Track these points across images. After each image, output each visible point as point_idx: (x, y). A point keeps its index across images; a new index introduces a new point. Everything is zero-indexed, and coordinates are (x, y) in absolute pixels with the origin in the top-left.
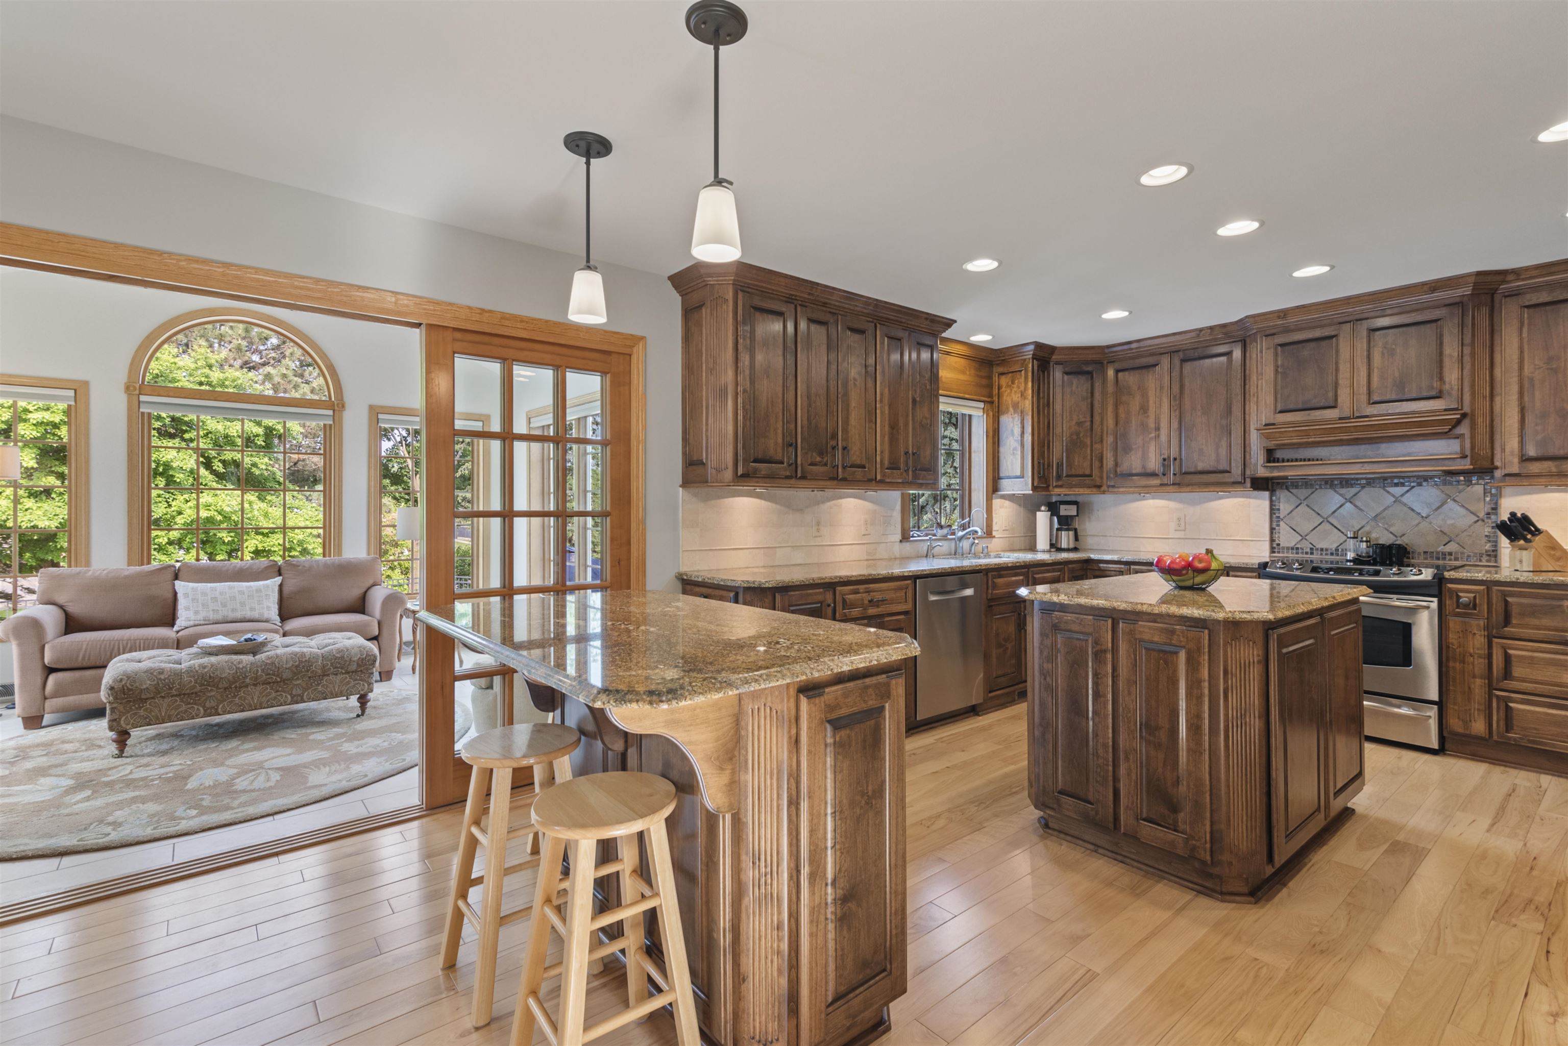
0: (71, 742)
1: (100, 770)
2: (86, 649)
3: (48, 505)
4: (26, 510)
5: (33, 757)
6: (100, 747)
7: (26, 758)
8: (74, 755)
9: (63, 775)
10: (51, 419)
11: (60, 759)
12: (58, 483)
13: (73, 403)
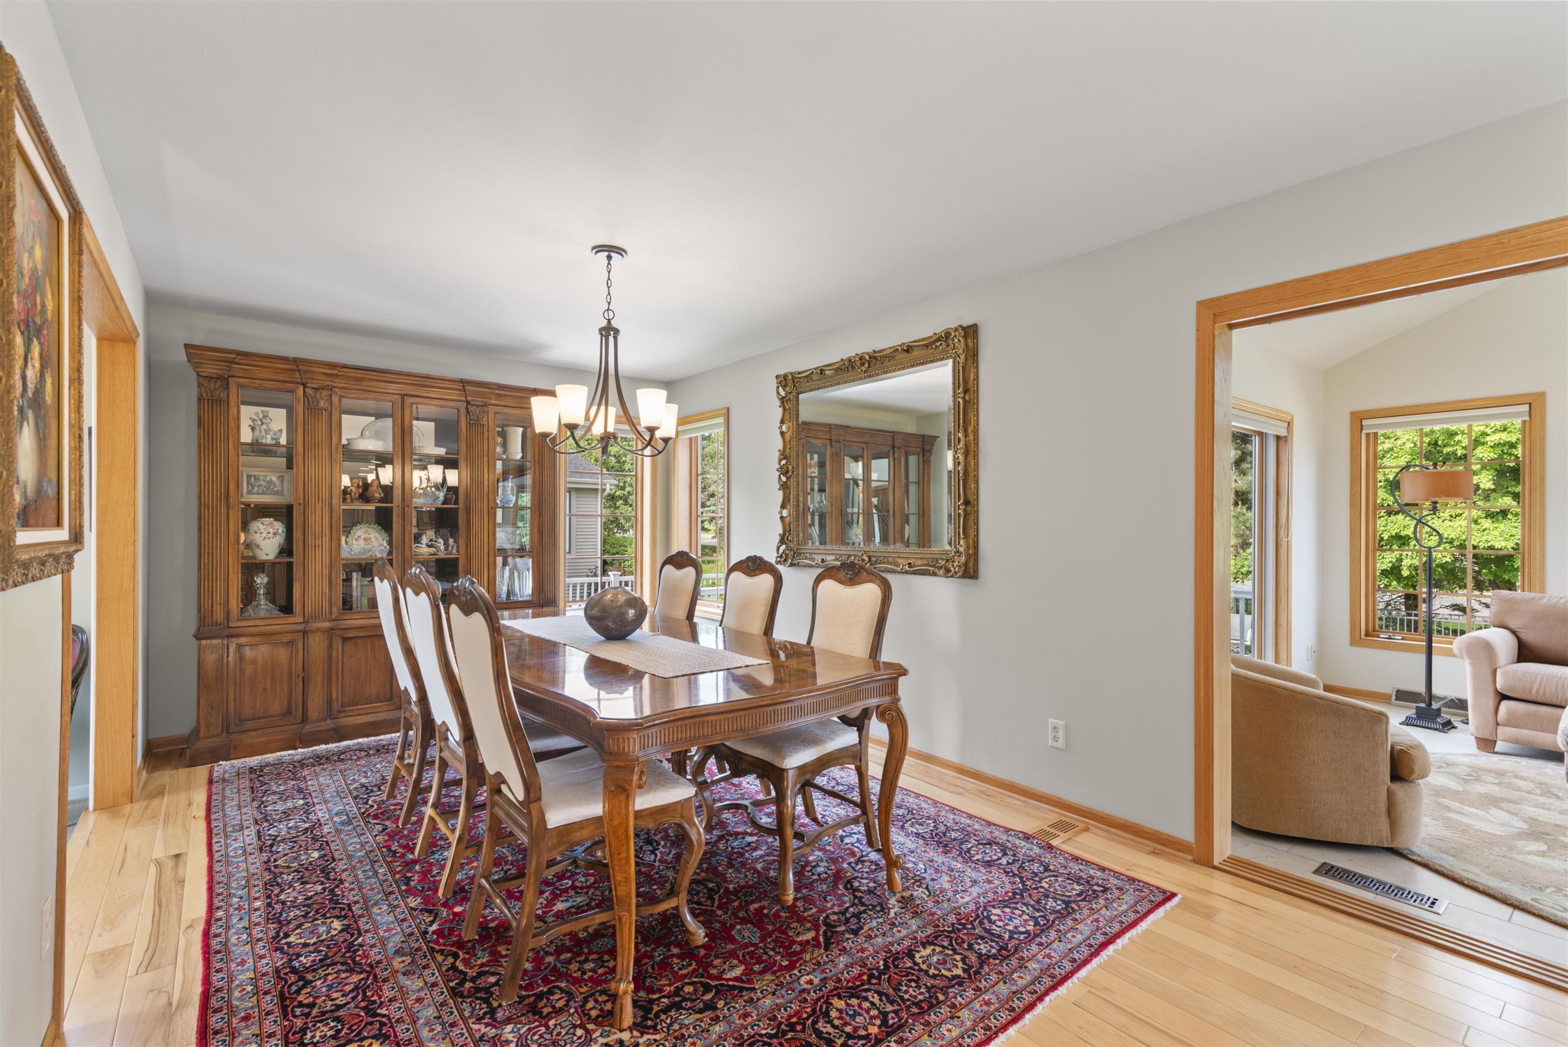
0: (1525, 780)
1: (1558, 826)
2: (1540, 685)
3: (1503, 526)
4: (1484, 530)
5: (1486, 782)
6: (1557, 797)
7: (1478, 780)
8: (1528, 795)
9: (1515, 814)
10: (1508, 440)
11: (1515, 795)
12: (1515, 503)
13: (1527, 418)
